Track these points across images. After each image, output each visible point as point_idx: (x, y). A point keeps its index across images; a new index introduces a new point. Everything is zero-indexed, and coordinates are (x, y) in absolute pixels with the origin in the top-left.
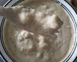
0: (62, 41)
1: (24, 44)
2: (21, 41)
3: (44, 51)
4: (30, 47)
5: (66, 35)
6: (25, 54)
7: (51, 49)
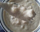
0: (35, 20)
1: (14, 21)
2: (13, 19)
3: (25, 25)
4: (18, 22)
5: (38, 16)
6: (15, 26)
7: (29, 24)
